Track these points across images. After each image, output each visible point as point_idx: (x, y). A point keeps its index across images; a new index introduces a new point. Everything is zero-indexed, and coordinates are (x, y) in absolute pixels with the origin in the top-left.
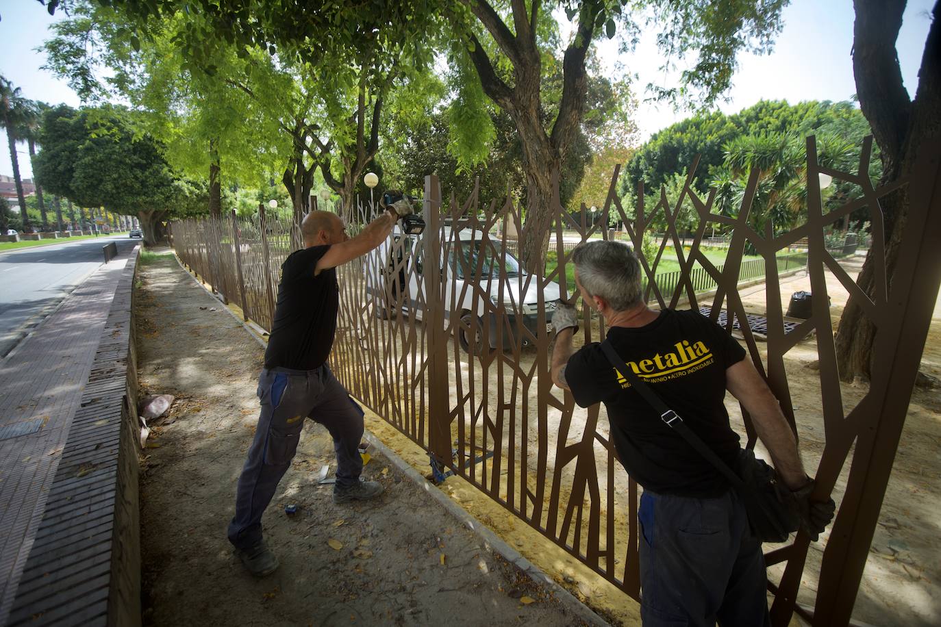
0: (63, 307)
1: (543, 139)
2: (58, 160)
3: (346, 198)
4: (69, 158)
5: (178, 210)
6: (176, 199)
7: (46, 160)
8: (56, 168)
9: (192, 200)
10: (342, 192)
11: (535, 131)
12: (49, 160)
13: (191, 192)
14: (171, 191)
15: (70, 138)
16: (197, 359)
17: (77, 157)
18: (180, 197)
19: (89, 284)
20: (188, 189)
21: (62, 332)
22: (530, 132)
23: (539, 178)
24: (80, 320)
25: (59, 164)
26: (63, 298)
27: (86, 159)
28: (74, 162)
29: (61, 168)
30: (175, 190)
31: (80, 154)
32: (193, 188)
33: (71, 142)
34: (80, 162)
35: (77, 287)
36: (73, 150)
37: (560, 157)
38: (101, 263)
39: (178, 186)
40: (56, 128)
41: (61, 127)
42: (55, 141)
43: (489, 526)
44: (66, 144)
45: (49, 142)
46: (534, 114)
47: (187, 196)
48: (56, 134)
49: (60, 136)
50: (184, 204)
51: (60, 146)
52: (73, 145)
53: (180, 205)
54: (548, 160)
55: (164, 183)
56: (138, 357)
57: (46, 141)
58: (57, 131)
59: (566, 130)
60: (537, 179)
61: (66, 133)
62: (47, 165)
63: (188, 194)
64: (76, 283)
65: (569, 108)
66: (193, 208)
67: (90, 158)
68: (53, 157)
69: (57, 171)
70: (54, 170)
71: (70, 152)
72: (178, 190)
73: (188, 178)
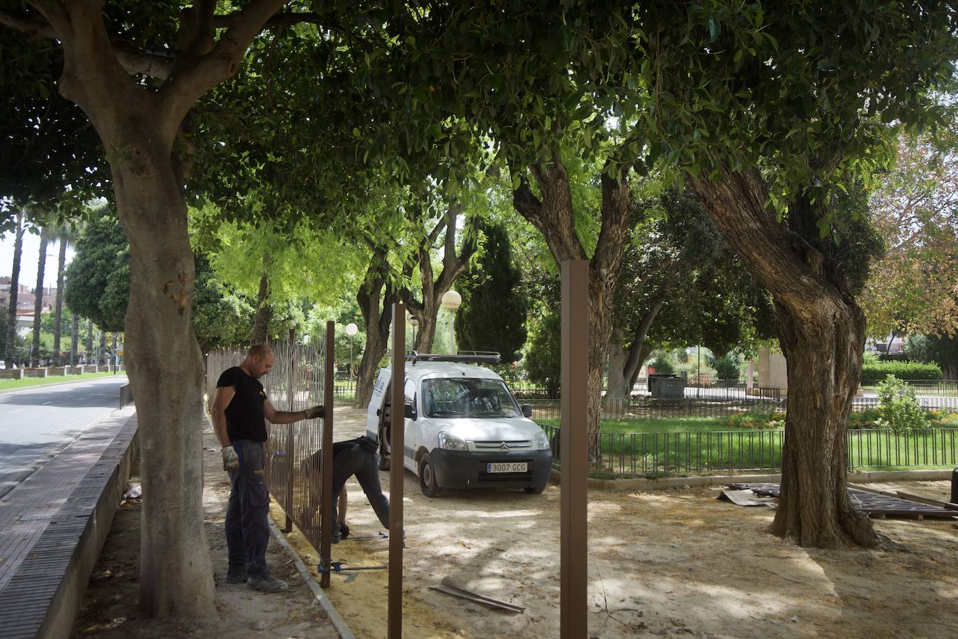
0: (70, 449)
2: (92, 270)
3: (425, 324)
4: (104, 267)
5: (224, 337)
6: (223, 322)
7: (79, 271)
8: (88, 281)
9: (243, 323)
10: (420, 316)
12: (83, 270)
13: (244, 311)
14: (217, 309)
15: (111, 241)
17: (113, 266)
18: (227, 319)
19: (97, 430)
20: (241, 306)
21: (68, 467)
25: (93, 275)
26: (70, 442)
27: (123, 269)
28: (108, 273)
29: (93, 281)
30: (223, 309)
31: (117, 263)
32: (247, 306)
33: (110, 247)
34: (115, 273)
35: (84, 432)
36: (110, 257)
38: (115, 409)
39: (227, 303)
40: (97, 230)
41: (104, 229)
42: (94, 246)
44: (105, 250)
45: (86, 248)
47: (237, 317)
48: (96, 237)
49: (101, 240)
50: (232, 328)
51: (99, 252)
52: (112, 251)
53: (226, 330)
55: (212, 297)
57: (83, 246)
58: (100, 233)
59: (607, 247)
61: (107, 236)
62: (79, 277)
63: (238, 314)
64: (83, 429)
66: (244, 335)
67: (127, 267)
68: (88, 266)
69: (88, 284)
70: (85, 284)
71: (107, 261)
72: (228, 307)
73: (239, 291)
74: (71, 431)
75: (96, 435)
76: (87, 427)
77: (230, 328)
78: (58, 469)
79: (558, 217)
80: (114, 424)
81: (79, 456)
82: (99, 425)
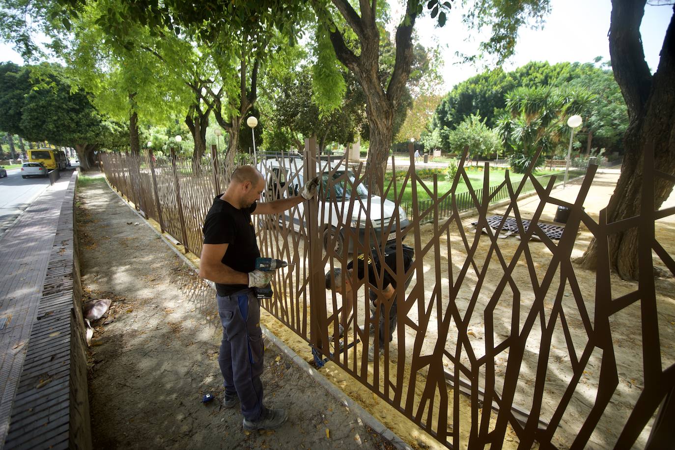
0: (20, 222)
1: (381, 94)
3: (234, 135)
4: (17, 104)
5: (106, 143)
6: (104, 136)
8: (7, 112)
9: (116, 136)
10: (231, 131)
11: (376, 88)
13: (116, 130)
14: (100, 129)
15: (17, 88)
16: (127, 267)
17: (24, 103)
18: (107, 134)
19: (39, 203)
20: (113, 128)
21: (19, 244)
22: (371, 89)
23: (378, 123)
24: (32, 233)
25: (10, 109)
26: (19, 215)
27: (31, 105)
28: (21, 107)
29: (11, 112)
30: (103, 129)
31: (26, 101)
32: (116, 127)
33: (18, 92)
34: (26, 108)
35: (29, 205)
36: (20, 98)
37: (394, 107)
38: (47, 185)
39: (105, 126)
40: (5, 81)
41: (9, 80)
42: (5, 91)
43: (359, 402)
44: (14, 93)
46: (375, 75)
47: (112, 133)
48: (5, 85)
49: (9, 87)
50: (111, 139)
51: (10, 95)
52: (20, 94)
53: (107, 140)
54: (385, 109)
55: (95, 123)
56: (81, 266)
58: (6, 83)
59: (398, 87)
60: (377, 123)
61: (14, 85)
63: (113, 132)
64: (28, 202)
65: (400, 71)
66: (118, 142)
67: (34, 104)
69: (8, 114)
70: (5, 114)
71: (18, 100)
72: (105, 128)
73: (112, 119)
74: (19, 205)
75: (39, 208)
76: (30, 201)
77: (109, 139)
78: (9, 246)
80: (50, 197)
81: (27, 230)
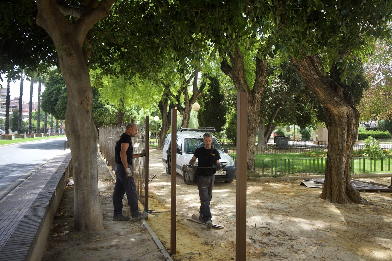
0: (45, 166)
2: (52, 95)
3: (186, 116)
4: (57, 93)
5: (105, 121)
6: (105, 116)
7: (46, 95)
8: (50, 99)
9: (113, 116)
10: (184, 113)
11: (243, 87)
12: (48, 95)
13: (113, 111)
14: (103, 110)
15: (59, 83)
17: (60, 93)
18: (107, 114)
20: (112, 109)
22: (240, 88)
25: (52, 97)
26: (45, 163)
27: (64, 94)
28: (58, 96)
29: (52, 99)
30: (105, 110)
31: (62, 92)
32: (114, 109)
33: (59, 85)
34: (61, 96)
36: (59, 90)
37: (256, 99)
38: (62, 150)
39: (106, 108)
41: (56, 78)
42: (52, 85)
44: (57, 87)
45: (49, 86)
47: (110, 114)
48: (53, 82)
49: (55, 83)
50: (109, 118)
51: (54, 88)
52: (60, 87)
53: (106, 119)
55: (100, 106)
57: (48, 85)
58: (54, 80)
61: (58, 81)
62: (46, 98)
63: (111, 113)
66: (113, 121)
67: (66, 93)
68: (50, 93)
69: (51, 100)
70: (49, 100)
71: (58, 91)
72: (107, 110)
73: (112, 103)
74: (46, 159)
75: (55, 160)
76: (52, 158)
77: (108, 118)
78: (40, 174)
79: (238, 74)
80: (63, 156)
81: (49, 169)
82: (56, 157)
